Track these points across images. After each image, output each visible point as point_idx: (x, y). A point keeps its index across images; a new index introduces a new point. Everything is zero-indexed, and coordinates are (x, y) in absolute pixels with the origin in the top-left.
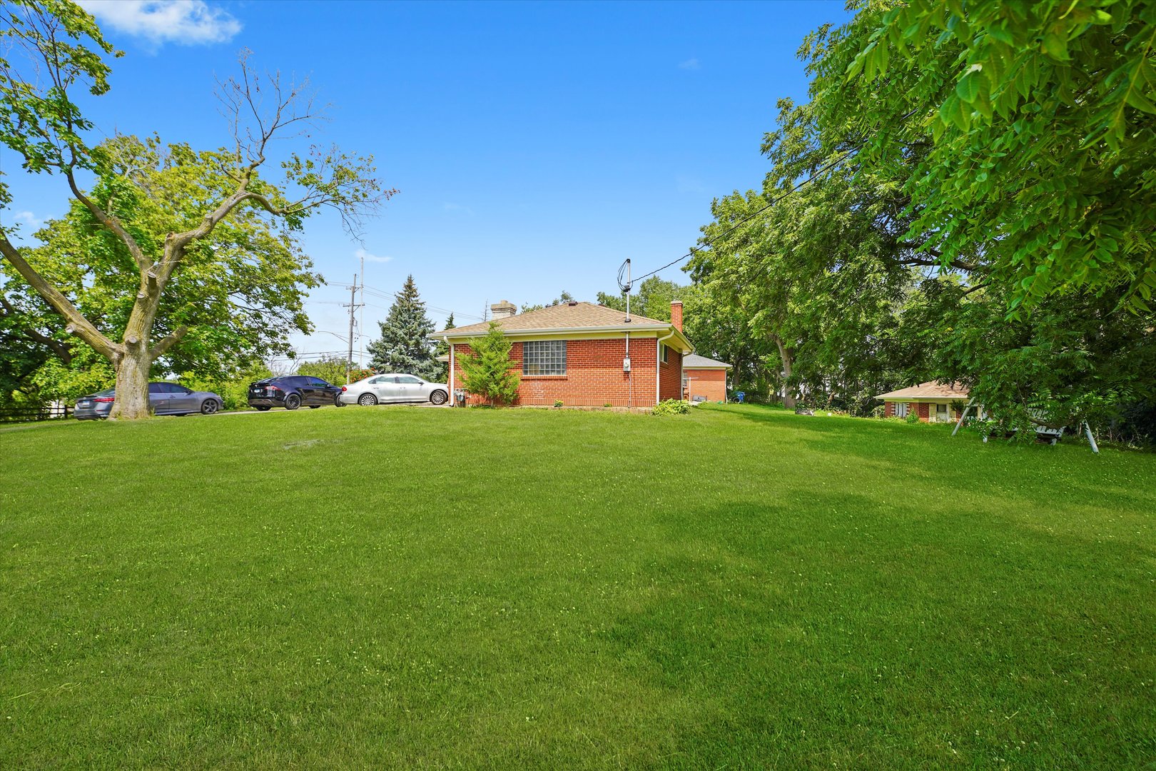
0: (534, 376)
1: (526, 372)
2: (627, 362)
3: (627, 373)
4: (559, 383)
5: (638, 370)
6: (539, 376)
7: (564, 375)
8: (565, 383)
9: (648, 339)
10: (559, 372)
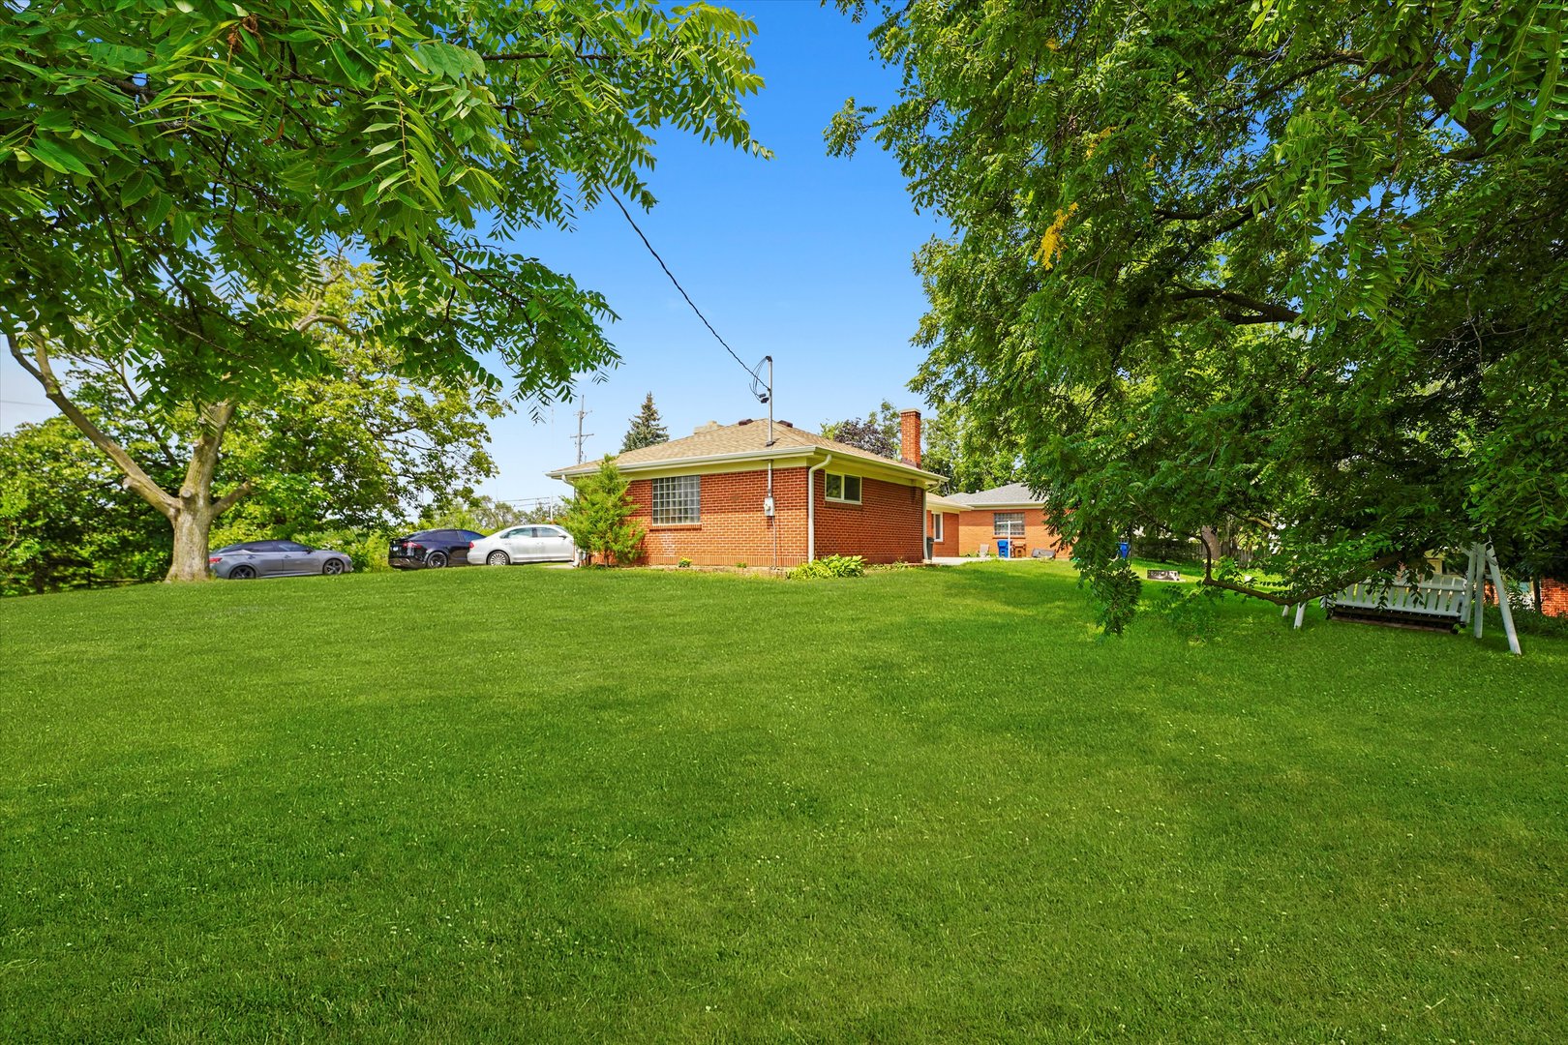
0: (665, 525)
1: (656, 520)
2: (769, 503)
3: (770, 518)
4: (693, 534)
5: (785, 514)
6: (671, 525)
7: (696, 524)
8: (699, 534)
9: (795, 469)
10: (692, 519)
